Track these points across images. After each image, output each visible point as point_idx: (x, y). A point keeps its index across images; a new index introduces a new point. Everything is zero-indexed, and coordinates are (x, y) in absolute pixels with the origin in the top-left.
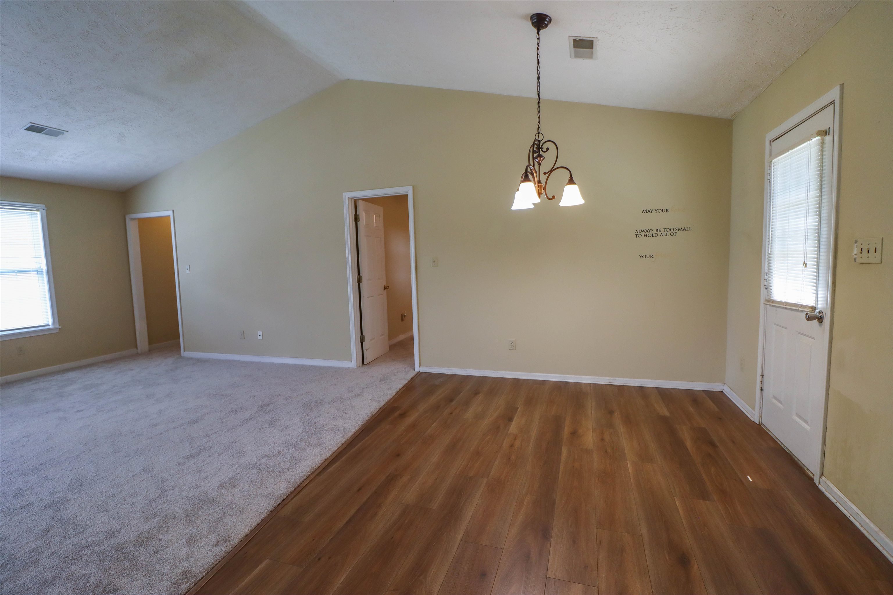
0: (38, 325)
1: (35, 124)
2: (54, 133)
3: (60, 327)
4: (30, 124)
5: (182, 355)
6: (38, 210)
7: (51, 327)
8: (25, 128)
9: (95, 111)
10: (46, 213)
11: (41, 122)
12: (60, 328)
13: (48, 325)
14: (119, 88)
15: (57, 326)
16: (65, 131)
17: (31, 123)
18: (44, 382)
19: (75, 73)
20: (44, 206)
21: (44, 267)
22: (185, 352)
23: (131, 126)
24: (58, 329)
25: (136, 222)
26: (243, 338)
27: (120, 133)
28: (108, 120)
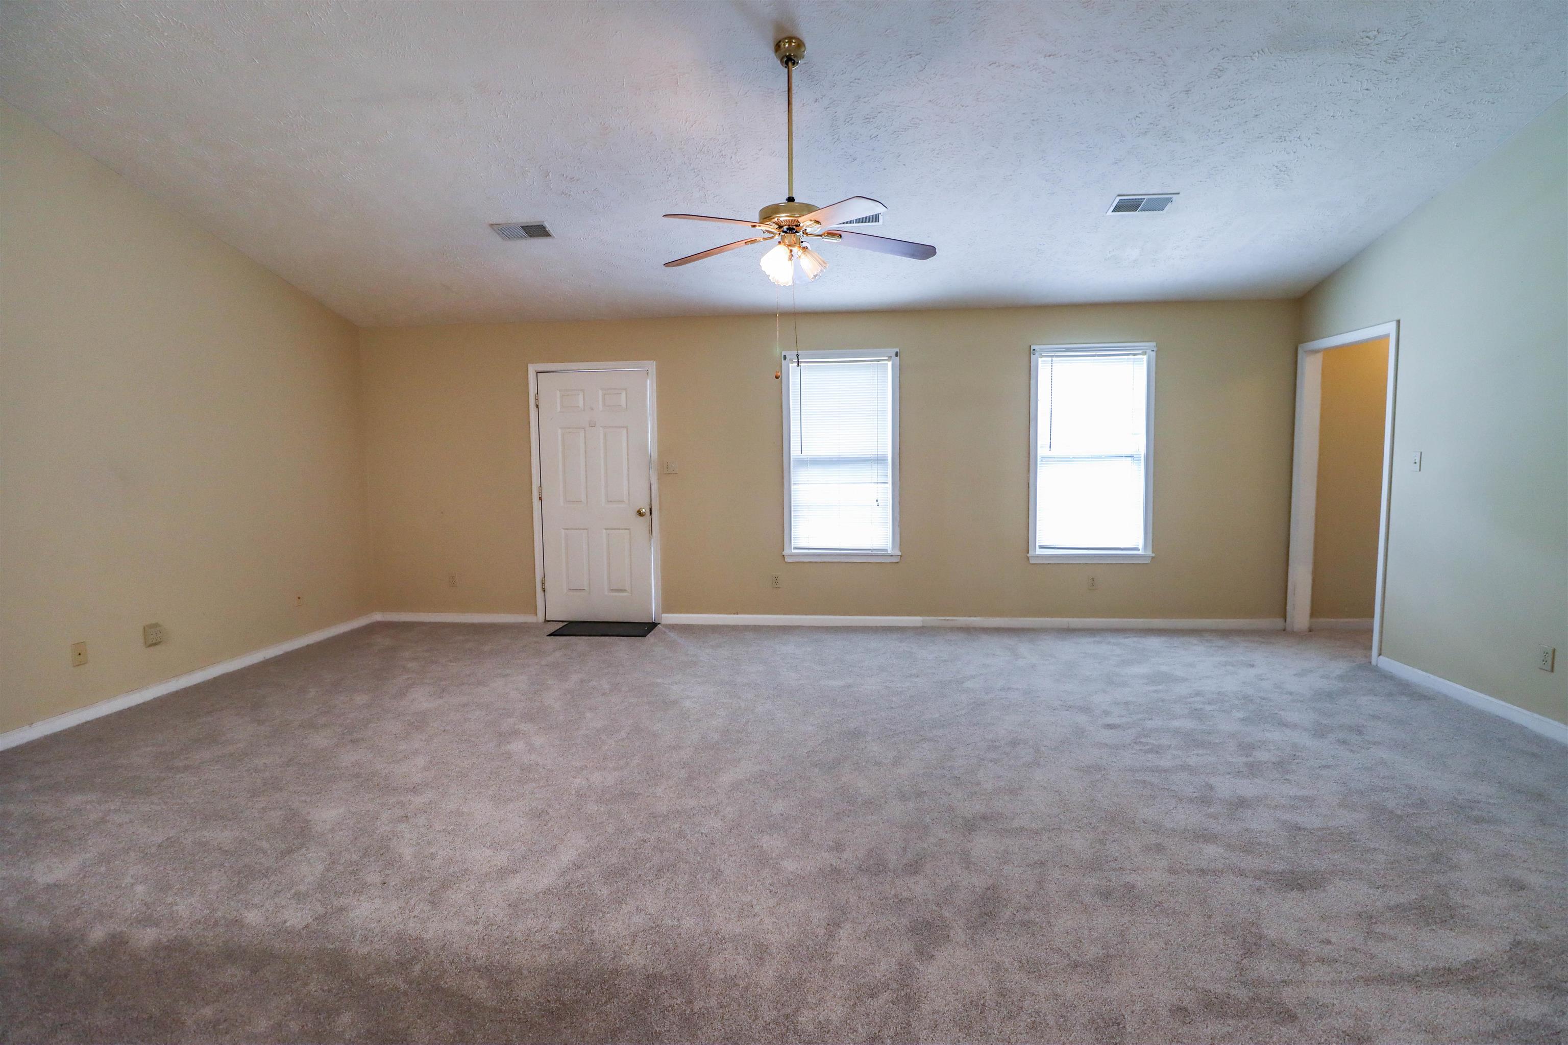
0: (1122, 546)
1: (1124, 195)
2: (1158, 204)
3: (1153, 555)
4: (1118, 199)
5: (1374, 662)
6: (1144, 353)
7: (1141, 552)
8: (1112, 208)
9: (1220, 131)
10: (1156, 355)
11: (1134, 188)
12: (1153, 557)
13: (1137, 549)
14: (1261, 52)
15: (1149, 553)
16: (1174, 194)
17: (1119, 195)
18: (1109, 643)
19: (1169, 56)
20: (1154, 344)
21: (1143, 451)
22: (1381, 657)
23: (1299, 138)
24: (1150, 558)
25: (1319, 357)
26: (1549, 668)
27: (1276, 164)
28: (1248, 142)
